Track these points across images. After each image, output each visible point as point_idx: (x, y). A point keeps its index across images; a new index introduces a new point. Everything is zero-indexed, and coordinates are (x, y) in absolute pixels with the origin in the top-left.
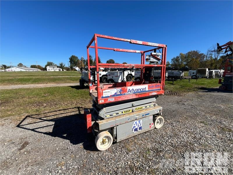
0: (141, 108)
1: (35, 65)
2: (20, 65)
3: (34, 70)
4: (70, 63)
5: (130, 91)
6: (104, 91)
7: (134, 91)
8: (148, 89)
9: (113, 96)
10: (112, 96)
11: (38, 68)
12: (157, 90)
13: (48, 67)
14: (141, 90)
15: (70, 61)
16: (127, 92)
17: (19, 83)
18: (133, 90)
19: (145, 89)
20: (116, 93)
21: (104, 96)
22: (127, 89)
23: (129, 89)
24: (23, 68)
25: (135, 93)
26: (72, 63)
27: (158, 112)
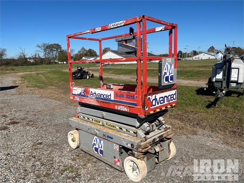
0: (114, 126)
5: (92, 94)
7: (97, 96)
8: (114, 98)
10: (78, 95)
12: (130, 104)
14: (105, 96)
16: (89, 94)
19: (109, 97)
23: (92, 92)
24: (212, 54)
25: (97, 98)
27: (128, 145)
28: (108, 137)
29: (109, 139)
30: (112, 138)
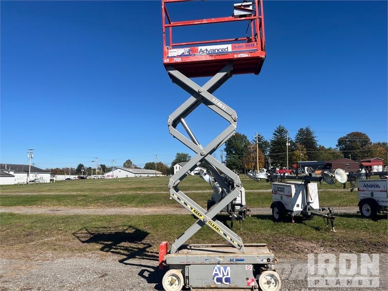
1: (153, 163)
2: (128, 165)
3: (150, 175)
4: (226, 153)
5: (202, 52)
6: (169, 51)
8: (232, 49)
9: (180, 56)
10: (178, 56)
11: (158, 169)
13: (177, 165)
15: (225, 147)
16: (198, 52)
17: (118, 204)
18: (206, 50)
19: (226, 50)
20: (184, 53)
21: (170, 55)
22: (198, 49)
23: (201, 49)
24: (131, 170)
25: (209, 54)
26: (231, 152)
27: (264, 261)
28: (236, 260)
29: (239, 262)
30: (243, 260)
